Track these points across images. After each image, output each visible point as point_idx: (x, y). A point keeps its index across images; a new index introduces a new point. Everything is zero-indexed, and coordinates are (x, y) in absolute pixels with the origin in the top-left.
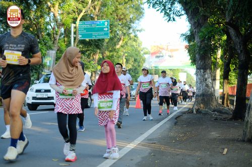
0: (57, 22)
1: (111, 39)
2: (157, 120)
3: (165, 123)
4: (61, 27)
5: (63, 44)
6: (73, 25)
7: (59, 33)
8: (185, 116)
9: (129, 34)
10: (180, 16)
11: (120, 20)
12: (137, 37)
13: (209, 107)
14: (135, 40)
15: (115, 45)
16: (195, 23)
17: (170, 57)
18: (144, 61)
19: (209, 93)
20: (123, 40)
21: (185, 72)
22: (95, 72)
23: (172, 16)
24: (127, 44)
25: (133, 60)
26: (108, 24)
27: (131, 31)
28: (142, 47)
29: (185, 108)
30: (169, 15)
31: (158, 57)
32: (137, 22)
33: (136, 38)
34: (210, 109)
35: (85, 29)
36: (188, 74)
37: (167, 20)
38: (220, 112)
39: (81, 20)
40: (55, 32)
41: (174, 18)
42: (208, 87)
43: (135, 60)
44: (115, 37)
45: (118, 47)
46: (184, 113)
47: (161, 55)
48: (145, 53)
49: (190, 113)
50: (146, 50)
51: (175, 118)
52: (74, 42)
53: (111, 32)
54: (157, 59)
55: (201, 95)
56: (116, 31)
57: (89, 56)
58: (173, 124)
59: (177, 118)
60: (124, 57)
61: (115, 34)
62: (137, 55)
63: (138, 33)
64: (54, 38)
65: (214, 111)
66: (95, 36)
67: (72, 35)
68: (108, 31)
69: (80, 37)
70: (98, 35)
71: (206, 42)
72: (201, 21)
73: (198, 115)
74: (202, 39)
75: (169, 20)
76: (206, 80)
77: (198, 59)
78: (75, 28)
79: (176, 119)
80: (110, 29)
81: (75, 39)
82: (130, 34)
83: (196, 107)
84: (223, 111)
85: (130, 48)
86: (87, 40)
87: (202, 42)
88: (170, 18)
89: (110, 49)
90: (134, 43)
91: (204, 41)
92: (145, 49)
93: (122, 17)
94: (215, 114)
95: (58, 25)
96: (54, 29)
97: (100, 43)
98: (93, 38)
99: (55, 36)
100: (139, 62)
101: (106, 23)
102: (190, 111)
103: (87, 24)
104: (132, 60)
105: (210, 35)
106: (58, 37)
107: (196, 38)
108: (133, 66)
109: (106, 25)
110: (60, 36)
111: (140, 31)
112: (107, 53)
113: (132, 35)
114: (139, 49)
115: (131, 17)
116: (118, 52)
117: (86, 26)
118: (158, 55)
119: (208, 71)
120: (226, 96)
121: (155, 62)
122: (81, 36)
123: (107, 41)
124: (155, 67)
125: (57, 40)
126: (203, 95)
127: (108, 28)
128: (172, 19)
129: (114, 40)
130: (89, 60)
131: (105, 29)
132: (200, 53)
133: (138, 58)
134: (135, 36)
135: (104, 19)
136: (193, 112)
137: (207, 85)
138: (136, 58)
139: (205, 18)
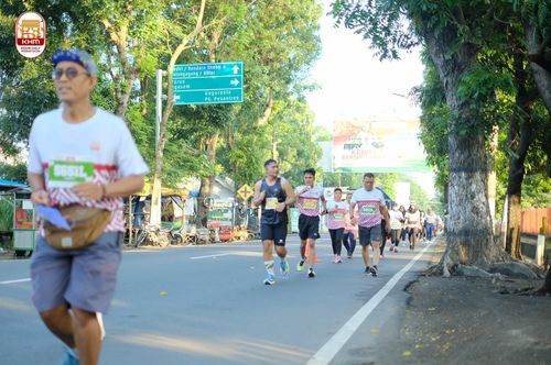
0: (123, 64)
1: (247, 106)
2: (362, 294)
3: (383, 301)
4: (132, 76)
5: (137, 113)
6: (160, 73)
7: (129, 91)
8: (425, 284)
9: (285, 96)
10: (409, 46)
11: (267, 63)
12: (305, 102)
13: (479, 260)
14: (298, 109)
15: (256, 119)
16: (446, 62)
17: (377, 146)
18: (319, 154)
19: (480, 227)
20: (273, 109)
21: (407, 181)
22: (210, 178)
23: (390, 46)
24: (281, 118)
25: (295, 152)
26: (239, 72)
27: (290, 87)
28: (314, 125)
29: (418, 262)
30: (383, 44)
31: (349, 147)
32: (304, 67)
33: (301, 105)
34: (482, 265)
35: (187, 81)
36: (412, 185)
37: (379, 56)
38: (507, 272)
39: (178, 62)
40: (119, 86)
41: (394, 53)
42: (477, 213)
43: (300, 154)
44: (256, 100)
45: (262, 122)
46: (422, 274)
47: (357, 142)
48: (321, 139)
49: (434, 274)
50: (321, 133)
51: (403, 287)
52: (164, 110)
53: (247, 90)
54: (348, 152)
55: (460, 233)
56: (258, 88)
57: (195, 143)
58: (403, 304)
59: (407, 286)
60: (275, 147)
61: (254, 94)
62: (303, 142)
63: (305, 93)
64: (118, 100)
65: (493, 270)
66: (211, 98)
67: (159, 96)
68: (239, 85)
69: (176, 99)
70: (218, 96)
71: (473, 106)
72: (460, 59)
73: (456, 281)
74: (463, 100)
75: (384, 56)
76: (473, 197)
77: (455, 147)
78: (165, 78)
79: (405, 290)
80: (245, 83)
81: (165, 103)
82: (288, 94)
83: (448, 261)
84: (516, 271)
85: (288, 126)
86: (193, 105)
87: (462, 106)
88: (386, 51)
89: (244, 127)
90: (297, 116)
91: (469, 104)
92: (321, 131)
93: (272, 55)
94: (498, 279)
95: (126, 71)
96: (116, 80)
97: (220, 113)
98: (207, 102)
99: (120, 96)
100: (308, 158)
101: (236, 69)
102: (435, 271)
103: (193, 71)
104: (292, 153)
105: (484, 90)
106: (125, 99)
107: (448, 98)
108: (295, 166)
109: (236, 72)
110: (132, 97)
111: (312, 88)
112: (238, 136)
113: (293, 98)
114: (308, 129)
115: (291, 56)
116: (261, 135)
117: (190, 76)
118: (350, 142)
119: (478, 176)
120: (515, 235)
121: (343, 157)
122: (178, 97)
123: (237, 109)
124: (343, 169)
125: (125, 105)
126: (466, 232)
127: (239, 79)
128: (390, 53)
129: (251, 109)
130: (196, 152)
131: (232, 82)
132: (458, 133)
133: (306, 148)
134: (300, 99)
135: (233, 60)
136: (441, 273)
137: (475, 210)
138: (301, 148)
139: (471, 50)
